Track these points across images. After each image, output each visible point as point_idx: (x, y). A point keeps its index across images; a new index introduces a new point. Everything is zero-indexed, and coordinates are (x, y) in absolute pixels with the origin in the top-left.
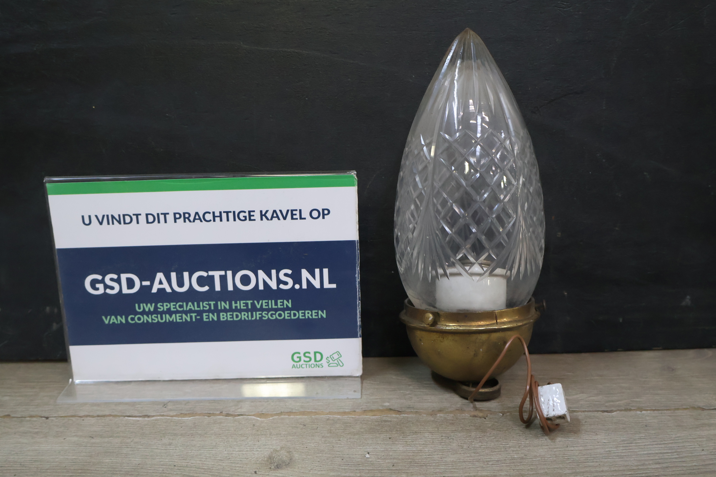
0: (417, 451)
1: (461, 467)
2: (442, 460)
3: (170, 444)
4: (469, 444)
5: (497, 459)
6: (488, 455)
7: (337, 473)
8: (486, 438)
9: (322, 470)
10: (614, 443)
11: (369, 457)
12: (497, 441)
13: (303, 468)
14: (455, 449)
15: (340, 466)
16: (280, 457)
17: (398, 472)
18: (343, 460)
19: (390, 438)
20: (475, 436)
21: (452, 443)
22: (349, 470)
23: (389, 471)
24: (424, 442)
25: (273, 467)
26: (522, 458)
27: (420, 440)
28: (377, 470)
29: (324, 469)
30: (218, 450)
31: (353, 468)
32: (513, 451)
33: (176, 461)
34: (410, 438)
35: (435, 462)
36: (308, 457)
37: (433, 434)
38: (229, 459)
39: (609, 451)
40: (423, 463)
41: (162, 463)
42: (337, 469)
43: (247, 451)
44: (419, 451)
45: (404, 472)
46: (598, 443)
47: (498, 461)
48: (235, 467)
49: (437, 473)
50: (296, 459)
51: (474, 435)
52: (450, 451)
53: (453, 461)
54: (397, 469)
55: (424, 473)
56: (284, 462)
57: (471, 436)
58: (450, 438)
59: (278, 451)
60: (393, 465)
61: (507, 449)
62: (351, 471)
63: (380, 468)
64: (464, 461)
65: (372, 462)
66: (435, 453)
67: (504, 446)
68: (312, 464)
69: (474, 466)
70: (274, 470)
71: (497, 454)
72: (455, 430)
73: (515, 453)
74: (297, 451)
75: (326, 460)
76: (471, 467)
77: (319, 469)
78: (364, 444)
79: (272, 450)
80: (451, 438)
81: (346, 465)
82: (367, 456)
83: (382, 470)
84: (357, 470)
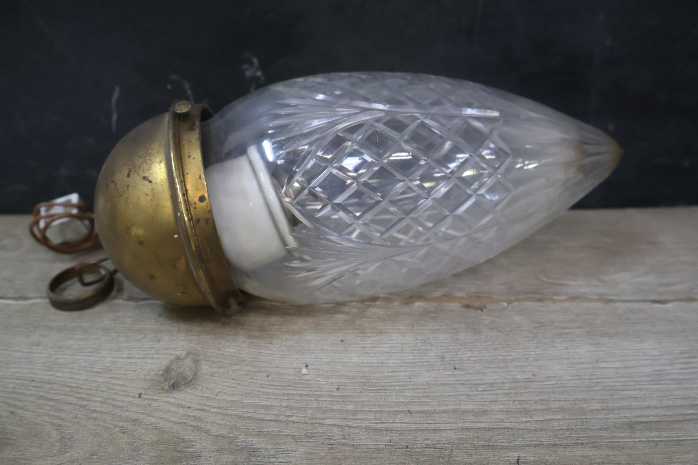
0: (377, 365)
1: (437, 394)
2: (410, 382)
3: (38, 344)
4: (453, 353)
5: (490, 381)
6: (479, 373)
7: (255, 400)
8: (479, 344)
9: (234, 395)
10: (669, 357)
11: (306, 373)
12: (495, 349)
13: (208, 389)
14: (432, 362)
15: (262, 387)
16: (182, 369)
17: (343, 400)
18: (268, 376)
19: (342, 341)
20: (464, 340)
21: (429, 351)
22: (272, 395)
23: (330, 398)
24: (389, 349)
25: (166, 387)
26: (528, 381)
27: (384, 346)
28: (314, 395)
29: (238, 393)
30: (100, 355)
31: (279, 392)
32: (516, 367)
33: (37, 372)
34: (370, 342)
35: (399, 383)
36: (221, 370)
37: (405, 335)
38: (111, 370)
39: (660, 371)
40: (383, 386)
41: (17, 375)
42: (256, 393)
43: (138, 358)
44: (380, 365)
45: (351, 401)
46: (644, 355)
47: (491, 384)
48: (115, 384)
49: (400, 404)
50: (202, 374)
51: (463, 338)
52: (424, 366)
53: (427, 384)
54: (342, 396)
55: (380, 403)
56: (184, 378)
57: (457, 339)
58: (427, 342)
59: (182, 359)
60: (338, 389)
61: (508, 364)
62: (276, 397)
63: (318, 393)
64: (443, 384)
65: (308, 382)
66: (403, 368)
67: (503, 357)
68: (223, 383)
69: (455, 393)
70: (167, 391)
71: (493, 372)
72: (437, 330)
73: (519, 372)
74: (208, 359)
75: (244, 376)
76: (451, 394)
77: (231, 393)
78: (303, 351)
79: (173, 357)
80: (429, 343)
81: (270, 387)
82: (304, 371)
83: (319, 396)
84: (284, 395)
